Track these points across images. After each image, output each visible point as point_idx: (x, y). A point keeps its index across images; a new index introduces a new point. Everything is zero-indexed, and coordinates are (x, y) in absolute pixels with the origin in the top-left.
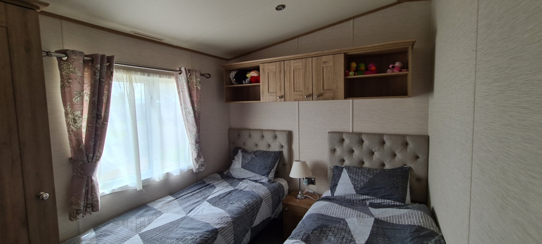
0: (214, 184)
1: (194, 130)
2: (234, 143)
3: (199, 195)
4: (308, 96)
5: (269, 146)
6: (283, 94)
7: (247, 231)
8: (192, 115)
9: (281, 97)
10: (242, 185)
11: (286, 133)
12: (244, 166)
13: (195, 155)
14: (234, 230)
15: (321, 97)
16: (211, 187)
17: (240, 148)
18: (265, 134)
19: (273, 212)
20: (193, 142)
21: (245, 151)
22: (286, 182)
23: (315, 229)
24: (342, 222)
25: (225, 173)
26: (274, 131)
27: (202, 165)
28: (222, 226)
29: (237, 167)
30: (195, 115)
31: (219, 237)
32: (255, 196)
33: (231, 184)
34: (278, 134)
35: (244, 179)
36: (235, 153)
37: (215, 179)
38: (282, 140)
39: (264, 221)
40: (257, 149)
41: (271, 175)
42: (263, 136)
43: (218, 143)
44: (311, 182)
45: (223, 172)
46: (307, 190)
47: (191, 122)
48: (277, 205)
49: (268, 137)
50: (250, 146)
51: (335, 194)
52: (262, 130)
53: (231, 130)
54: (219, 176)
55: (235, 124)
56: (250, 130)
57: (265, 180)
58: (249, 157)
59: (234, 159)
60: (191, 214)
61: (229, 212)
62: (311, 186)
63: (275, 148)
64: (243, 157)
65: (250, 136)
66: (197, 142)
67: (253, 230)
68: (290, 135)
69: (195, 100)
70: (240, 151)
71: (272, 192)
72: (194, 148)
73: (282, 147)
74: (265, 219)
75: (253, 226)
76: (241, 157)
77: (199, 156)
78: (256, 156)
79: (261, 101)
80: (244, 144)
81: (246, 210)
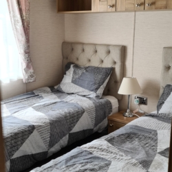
0: (43, 95)
1: (23, 39)
2: (67, 58)
3: (26, 102)
4: (140, 5)
5: (102, 61)
6: (114, 2)
7: (64, 135)
8: (20, 23)
9: (113, 6)
10: (69, 98)
11: (120, 48)
12: (74, 82)
13: (24, 65)
14: (51, 130)
15: (153, 6)
16: (39, 98)
17: (73, 63)
18: (99, 49)
19: (96, 125)
20: (22, 51)
21: (77, 66)
22: (117, 100)
23: (122, 135)
24: (153, 133)
25: (56, 87)
26: (108, 45)
27: (32, 76)
28: (40, 124)
29: (67, 82)
30: (23, 24)
31: (35, 132)
32: (77, 107)
33: (59, 97)
34: (111, 49)
35: (73, 94)
36: (68, 67)
37: (45, 92)
38: (115, 55)
39: (84, 131)
40: (90, 65)
41: (100, 91)
42: (96, 51)
43: (50, 56)
44: (142, 102)
45: (54, 86)
46: (137, 110)
47: (19, 31)
48: (102, 120)
49: (102, 52)
50: (83, 62)
51: (160, 112)
52: (95, 45)
53: (65, 44)
54: (49, 89)
55: (69, 38)
56: (83, 44)
57: (93, 95)
58: (80, 72)
59: (65, 74)
60: (16, 115)
61: (48, 115)
62: (143, 106)
63: (107, 64)
64: (74, 72)
65: (83, 50)
66: (26, 53)
67: (71, 135)
68: (124, 50)
69: (23, 8)
70: (72, 66)
71: (96, 107)
72: (23, 58)
73: (115, 63)
74: (85, 129)
75: (71, 132)
76: (72, 72)
77: (28, 67)
78: (87, 71)
79: (92, 11)
80: (78, 59)
81: (66, 117)
